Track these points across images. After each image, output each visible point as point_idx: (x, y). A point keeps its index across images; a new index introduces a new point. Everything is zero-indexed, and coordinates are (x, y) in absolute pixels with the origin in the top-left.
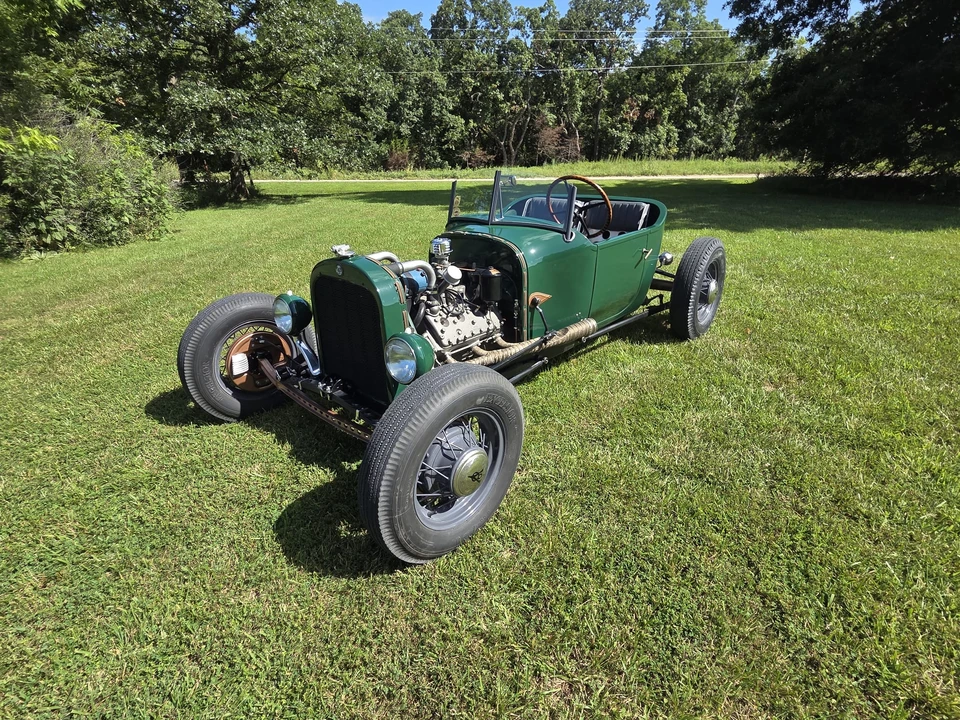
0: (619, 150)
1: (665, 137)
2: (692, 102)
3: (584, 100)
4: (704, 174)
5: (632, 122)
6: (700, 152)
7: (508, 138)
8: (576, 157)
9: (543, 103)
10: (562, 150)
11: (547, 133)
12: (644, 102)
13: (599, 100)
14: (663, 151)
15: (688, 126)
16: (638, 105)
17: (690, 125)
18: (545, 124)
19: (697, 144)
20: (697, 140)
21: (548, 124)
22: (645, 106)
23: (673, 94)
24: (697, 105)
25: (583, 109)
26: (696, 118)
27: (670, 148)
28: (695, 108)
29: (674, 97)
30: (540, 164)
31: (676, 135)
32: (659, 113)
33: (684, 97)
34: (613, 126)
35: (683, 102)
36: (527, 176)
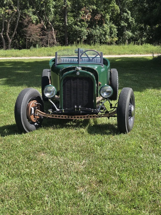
0: (81, 39)
1: (109, 31)
2: (122, 11)
3: (55, 7)
4: (131, 54)
5: (87, 22)
6: (132, 40)
7: (5, 31)
8: (54, 43)
9: (28, 8)
10: (44, 38)
11: (32, 27)
12: (93, 10)
13: (65, 8)
14: (109, 40)
15: (122, 24)
16: (90, 12)
17: (123, 24)
18: (30, 22)
19: (129, 35)
20: (129, 33)
21: (32, 22)
22: (94, 13)
23: (111, 5)
24: (126, 12)
25: (56, 13)
26: (127, 20)
27: (113, 38)
28: (125, 14)
29: (112, 7)
30: (28, 48)
31: (116, 30)
32: (103, 17)
33: (117, 7)
34: (76, 24)
35: (117, 10)
36: (17, 56)
